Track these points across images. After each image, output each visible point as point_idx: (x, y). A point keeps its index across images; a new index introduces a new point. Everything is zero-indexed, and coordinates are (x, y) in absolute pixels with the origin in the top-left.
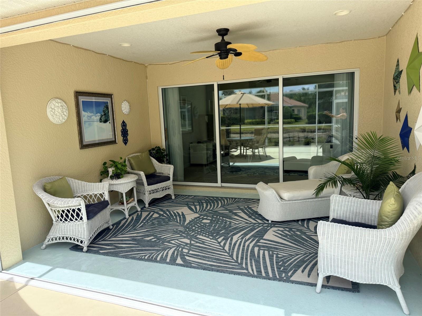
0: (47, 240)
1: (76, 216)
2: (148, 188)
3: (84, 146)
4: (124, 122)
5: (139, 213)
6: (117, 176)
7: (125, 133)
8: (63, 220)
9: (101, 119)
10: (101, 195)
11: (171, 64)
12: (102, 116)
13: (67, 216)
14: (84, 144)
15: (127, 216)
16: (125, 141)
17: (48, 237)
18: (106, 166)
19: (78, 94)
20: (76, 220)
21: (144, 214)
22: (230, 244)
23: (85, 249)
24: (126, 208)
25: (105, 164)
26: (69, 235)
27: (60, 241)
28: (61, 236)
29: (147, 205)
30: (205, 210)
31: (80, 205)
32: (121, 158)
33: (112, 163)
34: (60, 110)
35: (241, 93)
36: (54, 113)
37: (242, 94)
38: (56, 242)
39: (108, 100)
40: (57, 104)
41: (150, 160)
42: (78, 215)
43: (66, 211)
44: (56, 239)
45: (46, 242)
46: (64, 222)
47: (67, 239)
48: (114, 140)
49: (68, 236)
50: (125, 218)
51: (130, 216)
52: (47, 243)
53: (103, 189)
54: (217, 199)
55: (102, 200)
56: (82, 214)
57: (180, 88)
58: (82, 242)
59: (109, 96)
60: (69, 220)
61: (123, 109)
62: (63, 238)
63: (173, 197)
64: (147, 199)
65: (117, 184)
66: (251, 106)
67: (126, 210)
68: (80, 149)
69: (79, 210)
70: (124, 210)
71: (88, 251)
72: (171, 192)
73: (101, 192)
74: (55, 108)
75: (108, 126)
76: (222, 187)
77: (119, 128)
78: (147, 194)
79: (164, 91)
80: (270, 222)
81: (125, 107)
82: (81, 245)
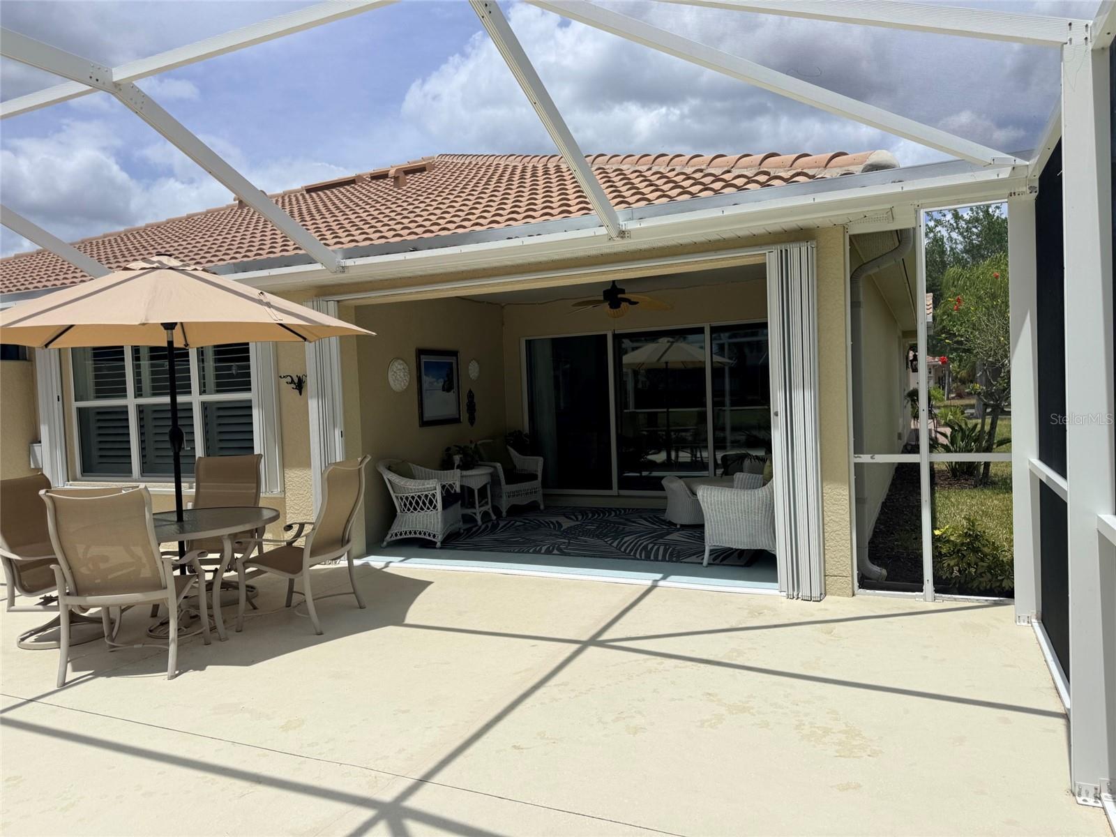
0: (389, 536)
1: (429, 503)
2: (506, 488)
3: (424, 423)
4: (470, 392)
5: (495, 522)
6: (465, 466)
7: (471, 408)
8: (412, 509)
9: (443, 386)
10: (450, 485)
11: (541, 304)
12: (445, 382)
13: (417, 503)
14: (425, 419)
15: (480, 522)
16: (472, 420)
17: (391, 532)
18: (450, 452)
19: (420, 352)
20: (428, 508)
21: (502, 524)
22: (620, 542)
23: (439, 544)
24: (478, 512)
25: (448, 449)
26: (418, 528)
27: (407, 536)
28: (408, 529)
29: (504, 514)
30: (590, 519)
31: (436, 489)
32: (471, 442)
33: (457, 448)
34: (402, 374)
35: (668, 342)
36: (396, 377)
37: (669, 344)
38: (402, 537)
39: (452, 360)
40: (399, 367)
41: (507, 450)
42: (431, 502)
43: (416, 498)
44: (401, 534)
45: (388, 538)
46: (412, 512)
47: (415, 533)
48: (458, 417)
49: (416, 529)
50: (477, 525)
51: (483, 523)
52: (390, 540)
53: (453, 478)
54: (610, 510)
55: (453, 492)
56: (436, 501)
57: (553, 339)
58: (434, 536)
59: (454, 353)
60: (419, 509)
61: (470, 372)
62: (410, 533)
63: (542, 507)
64: (504, 505)
65: (467, 476)
66: (690, 366)
67: (478, 514)
68: (420, 426)
69: (434, 495)
70: (475, 514)
71: (441, 548)
72: (538, 498)
73: (451, 483)
74: (398, 372)
75: (452, 396)
76: (619, 496)
77: (464, 400)
78: (504, 498)
79: (529, 343)
80: (678, 526)
81: (473, 370)
82: (433, 540)
